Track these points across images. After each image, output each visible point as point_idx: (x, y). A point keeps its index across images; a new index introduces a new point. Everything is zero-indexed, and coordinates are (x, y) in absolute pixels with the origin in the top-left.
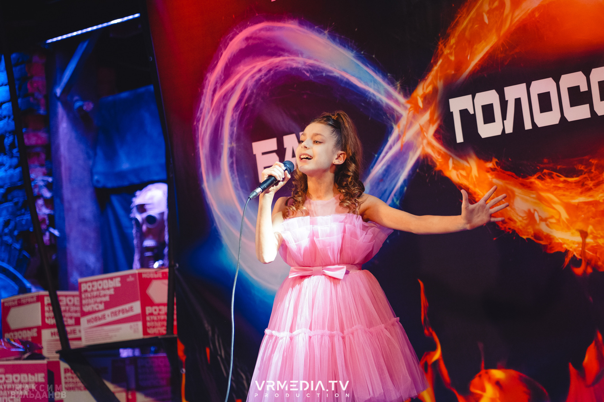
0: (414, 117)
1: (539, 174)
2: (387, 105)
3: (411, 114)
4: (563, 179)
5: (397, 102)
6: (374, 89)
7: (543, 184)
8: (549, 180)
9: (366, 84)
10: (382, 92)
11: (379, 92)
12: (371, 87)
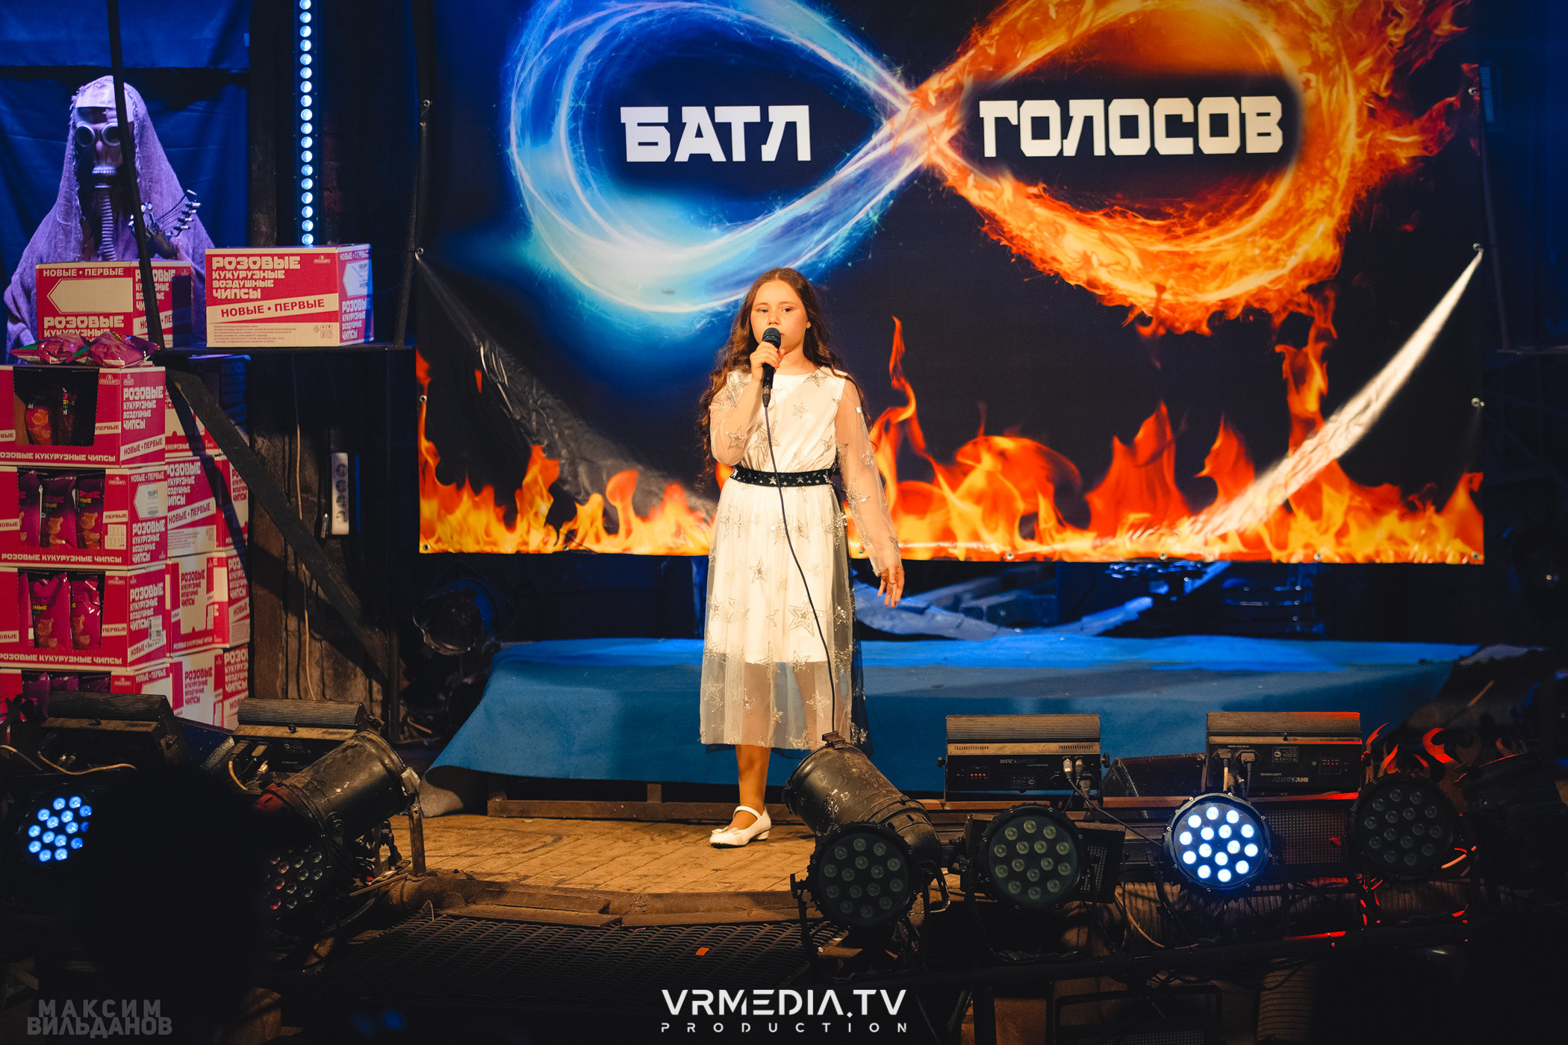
0: (919, 115)
1: (1107, 210)
2: (876, 94)
3: (914, 110)
4: (1141, 220)
5: (893, 92)
6: (857, 70)
7: (1110, 223)
8: (1120, 219)
9: (845, 61)
10: (871, 75)
11: (866, 76)
12: (852, 66)
